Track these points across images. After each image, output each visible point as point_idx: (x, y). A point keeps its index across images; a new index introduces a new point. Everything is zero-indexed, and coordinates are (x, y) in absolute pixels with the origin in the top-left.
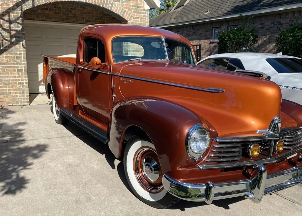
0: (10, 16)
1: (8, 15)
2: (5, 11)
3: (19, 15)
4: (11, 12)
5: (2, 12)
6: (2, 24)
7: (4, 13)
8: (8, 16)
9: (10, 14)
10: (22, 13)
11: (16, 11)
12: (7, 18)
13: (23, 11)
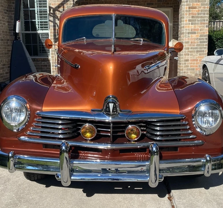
0: (65, 8)
1: (63, 6)
2: (61, 3)
3: (72, 6)
4: (65, 3)
5: (58, 4)
6: (57, 15)
7: (60, 6)
8: (63, 8)
9: (65, 6)
10: (74, 3)
11: (69, 3)
12: (62, 10)
13: (75, 1)
